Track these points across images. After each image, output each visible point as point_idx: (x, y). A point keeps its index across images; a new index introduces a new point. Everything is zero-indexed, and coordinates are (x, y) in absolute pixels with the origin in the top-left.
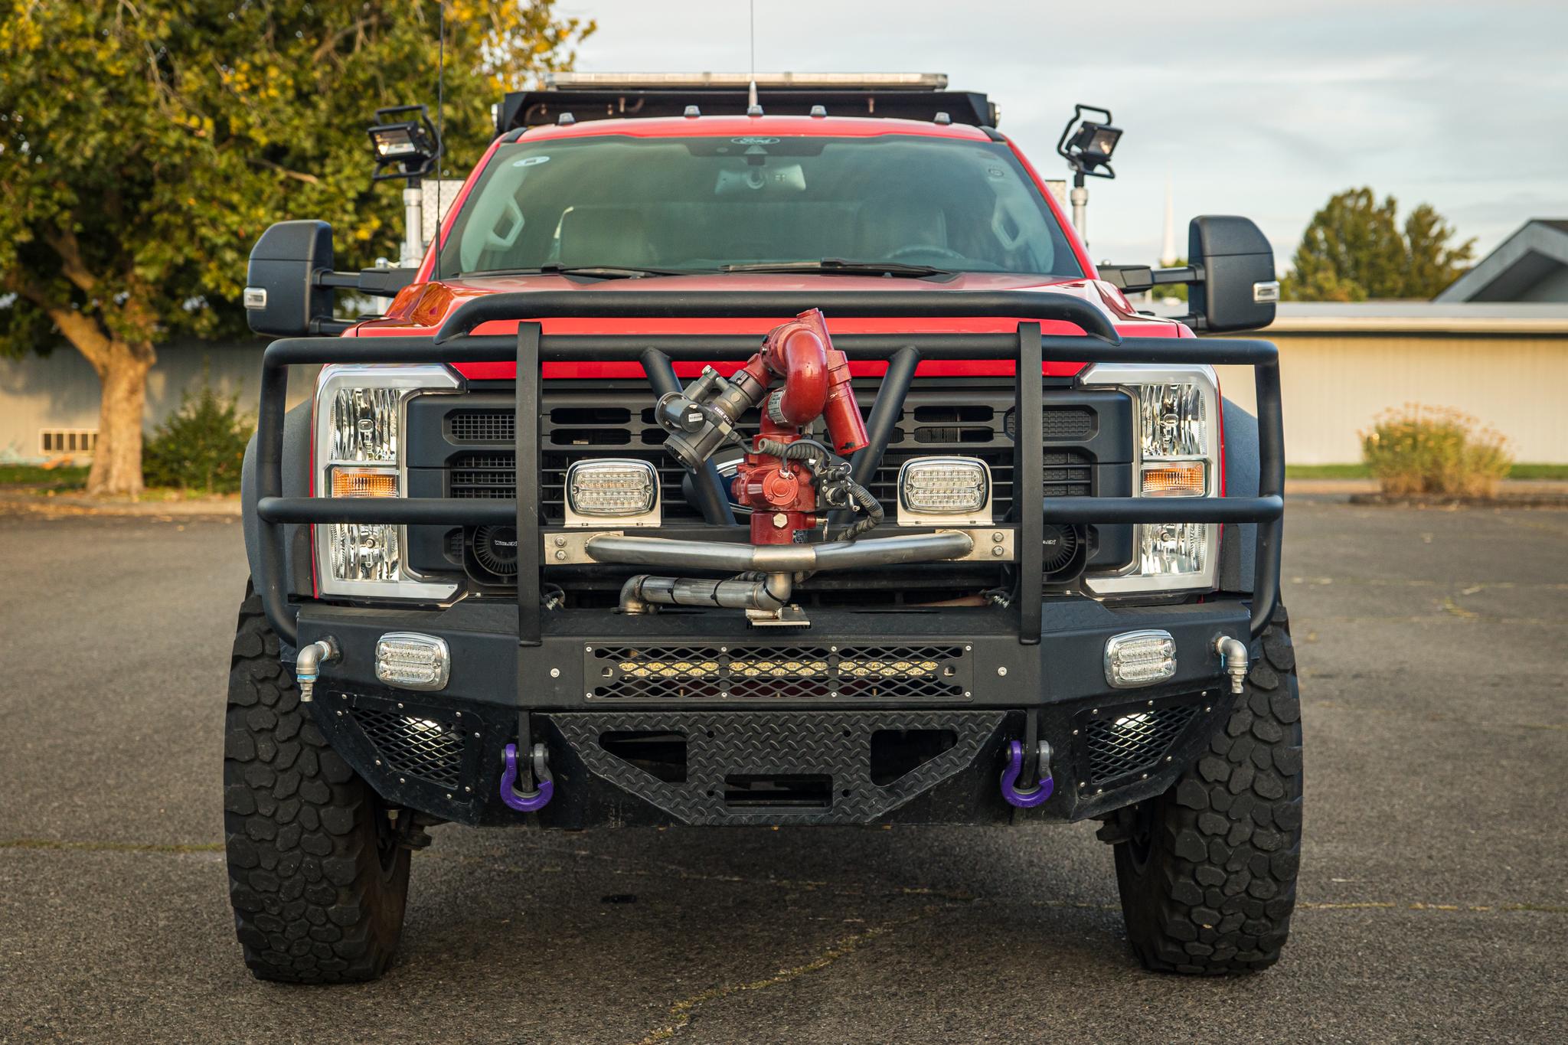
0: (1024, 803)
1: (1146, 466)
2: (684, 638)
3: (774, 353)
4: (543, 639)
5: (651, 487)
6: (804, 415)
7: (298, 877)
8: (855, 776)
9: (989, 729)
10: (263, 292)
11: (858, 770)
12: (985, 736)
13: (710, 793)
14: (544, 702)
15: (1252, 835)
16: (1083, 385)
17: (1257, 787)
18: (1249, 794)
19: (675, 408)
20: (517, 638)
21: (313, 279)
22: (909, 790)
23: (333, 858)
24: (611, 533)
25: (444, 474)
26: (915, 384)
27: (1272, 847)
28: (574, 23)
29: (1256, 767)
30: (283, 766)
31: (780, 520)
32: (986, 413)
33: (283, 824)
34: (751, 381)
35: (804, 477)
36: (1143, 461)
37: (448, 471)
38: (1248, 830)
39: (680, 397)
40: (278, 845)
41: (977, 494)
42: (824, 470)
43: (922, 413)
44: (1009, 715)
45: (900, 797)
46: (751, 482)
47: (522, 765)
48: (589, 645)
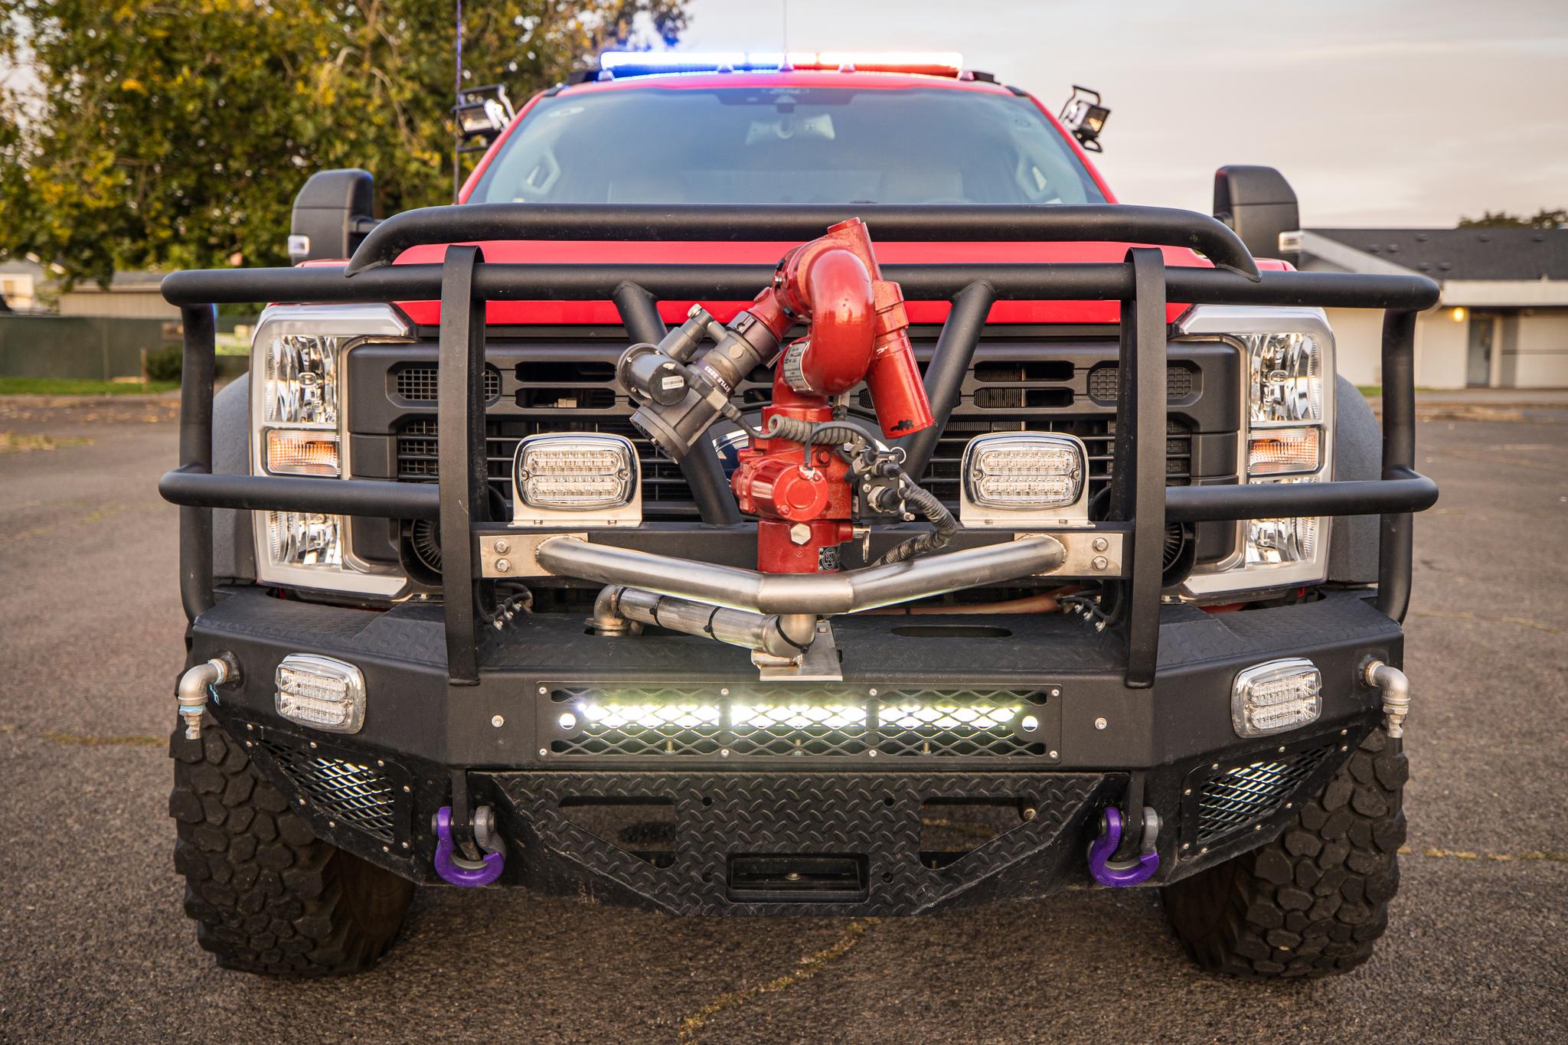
0: (1118, 882)
1: (1256, 435)
2: (671, 675)
3: (793, 284)
4: (482, 676)
5: (628, 472)
6: (839, 381)
7: (256, 890)
8: (899, 856)
9: (1079, 798)
10: (306, 240)
11: (903, 848)
12: (1074, 806)
13: (706, 877)
14: (482, 760)
15: (1349, 856)
16: (1183, 335)
17: (1356, 804)
18: (1346, 811)
19: (644, 368)
20: (447, 674)
21: (350, 226)
22: (972, 875)
23: (295, 871)
24: (571, 536)
25: (388, 443)
26: (988, 332)
27: (1370, 870)
29: (1355, 779)
30: (234, 770)
31: (801, 534)
32: (1065, 370)
33: (236, 834)
34: (759, 328)
35: (835, 469)
36: (1251, 429)
37: (395, 438)
38: (1343, 852)
39: (652, 351)
40: (230, 857)
41: (1070, 483)
42: (867, 465)
43: (985, 369)
44: (1107, 779)
45: (959, 883)
46: (758, 478)
47: (459, 837)
48: (541, 685)
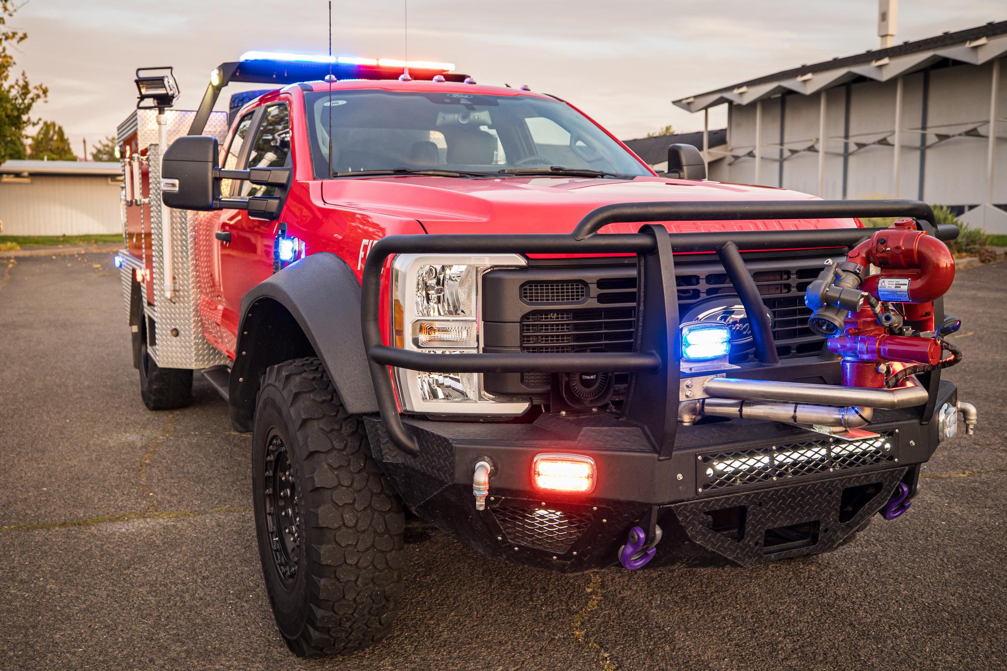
4: (672, 454)
7: (368, 601)
8: (831, 519)
9: (898, 479)
10: (177, 182)
11: (833, 515)
12: (896, 483)
13: (756, 544)
14: (669, 499)
20: (655, 455)
21: (214, 173)
24: (718, 375)
28: (14, 34)
30: (363, 529)
31: (882, 368)
33: (363, 568)
37: (521, 324)
44: (909, 469)
48: (699, 455)
